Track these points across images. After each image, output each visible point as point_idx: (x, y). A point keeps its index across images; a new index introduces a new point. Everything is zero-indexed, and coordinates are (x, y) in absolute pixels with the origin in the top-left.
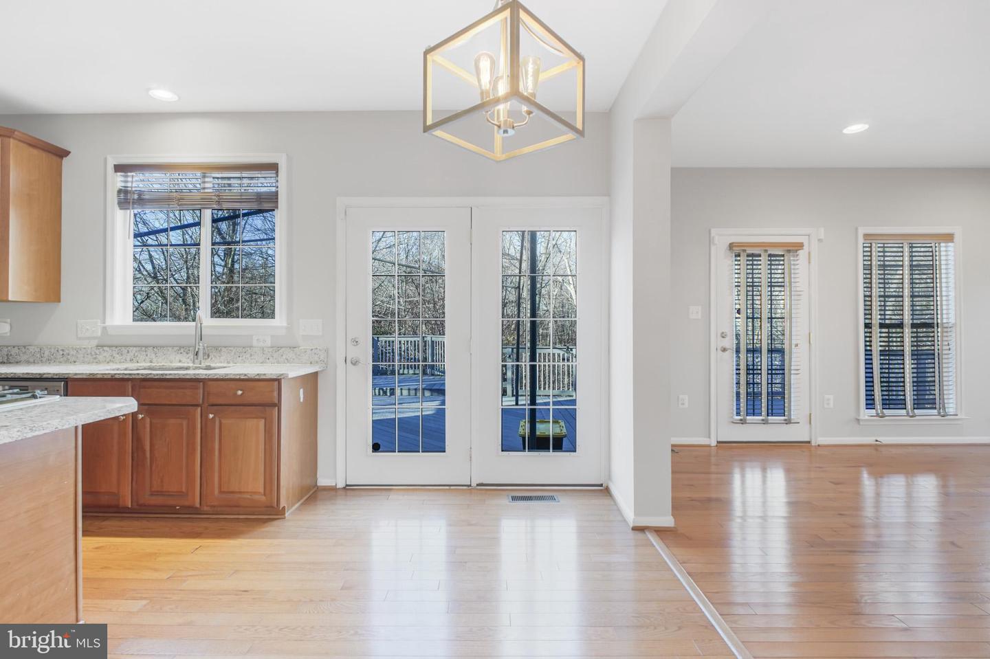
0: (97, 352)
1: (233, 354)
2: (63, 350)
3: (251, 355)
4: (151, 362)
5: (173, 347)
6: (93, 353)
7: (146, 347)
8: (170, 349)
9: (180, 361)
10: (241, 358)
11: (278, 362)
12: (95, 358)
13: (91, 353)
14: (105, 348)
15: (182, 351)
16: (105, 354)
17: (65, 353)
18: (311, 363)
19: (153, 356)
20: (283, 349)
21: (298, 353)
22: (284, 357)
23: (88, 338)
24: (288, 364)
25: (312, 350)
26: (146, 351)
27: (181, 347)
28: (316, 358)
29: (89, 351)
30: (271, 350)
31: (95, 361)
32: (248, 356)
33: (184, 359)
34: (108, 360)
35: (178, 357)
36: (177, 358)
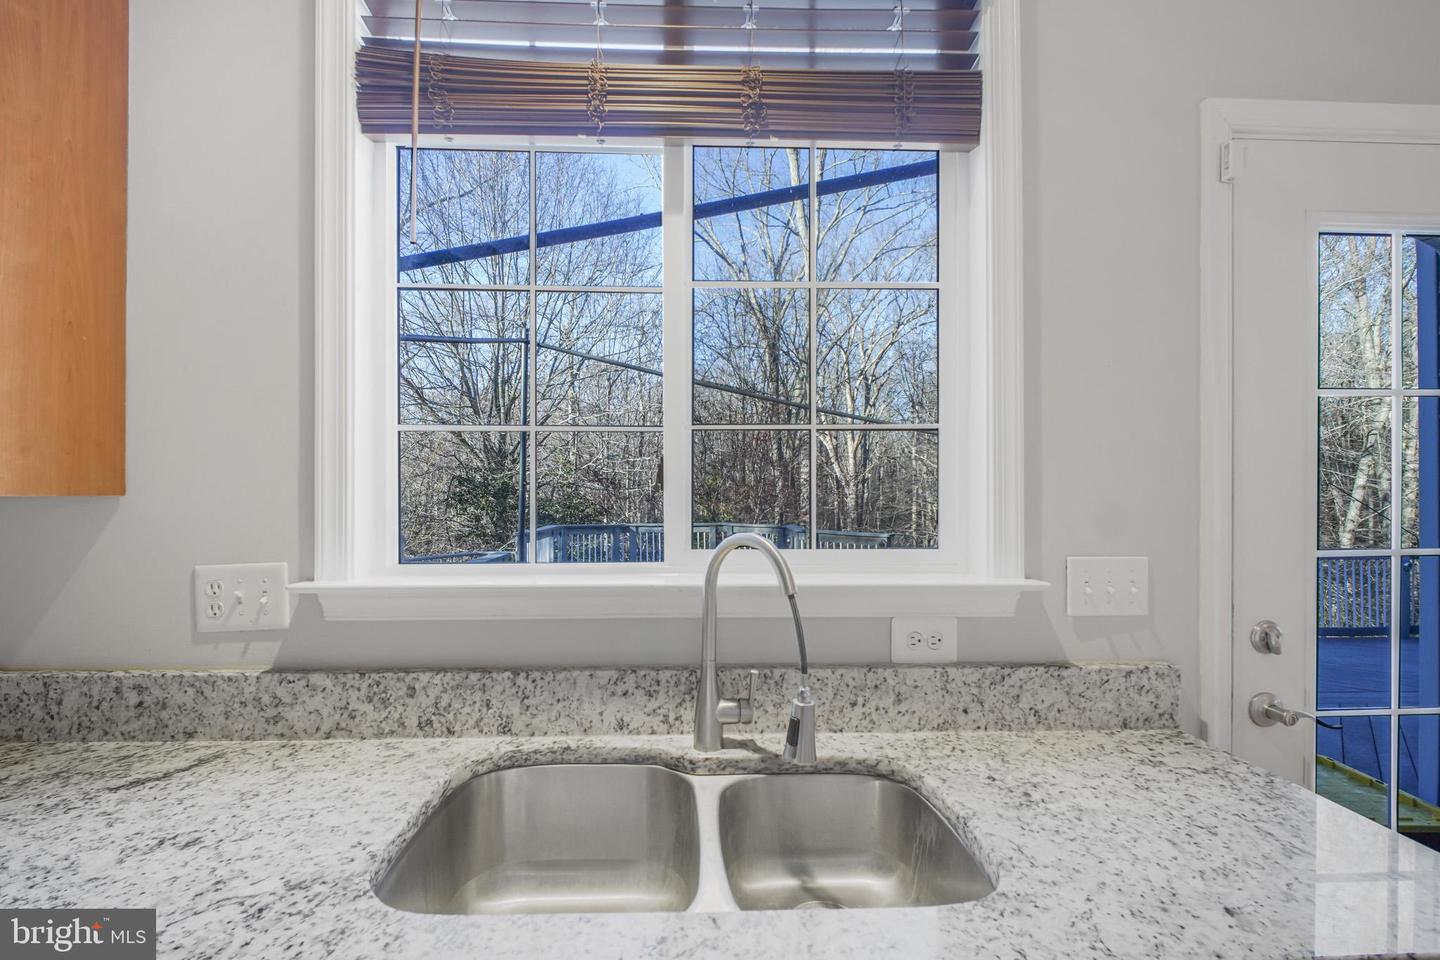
0: (282, 692)
1: (830, 693)
2: (139, 688)
3: (899, 699)
4: (505, 730)
5: (594, 668)
6: (266, 699)
7: (485, 670)
8: (582, 677)
9: (621, 726)
10: (858, 710)
11: (1003, 725)
12: (276, 719)
13: (258, 700)
14: (317, 679)
15: (630, 679)
16: (316, 702)
17: (148, 700)
18: (1125, 726)
19: (514, 707)
20: (1021, 673)
21: (1079, 688)
22: (1025, 704)
23: (247, 637)
24: (1040, 733)
25: (1129, 673)
26: (483, 689)
27: (625, 669)
28: (1144, 703)
29: (248, 694)
30: (973, 675)
31: (271, 728)
32: (888, 701)
33: (637, 718)
34: (325, 727)
35: (614, 709)
36: (611, 718)
